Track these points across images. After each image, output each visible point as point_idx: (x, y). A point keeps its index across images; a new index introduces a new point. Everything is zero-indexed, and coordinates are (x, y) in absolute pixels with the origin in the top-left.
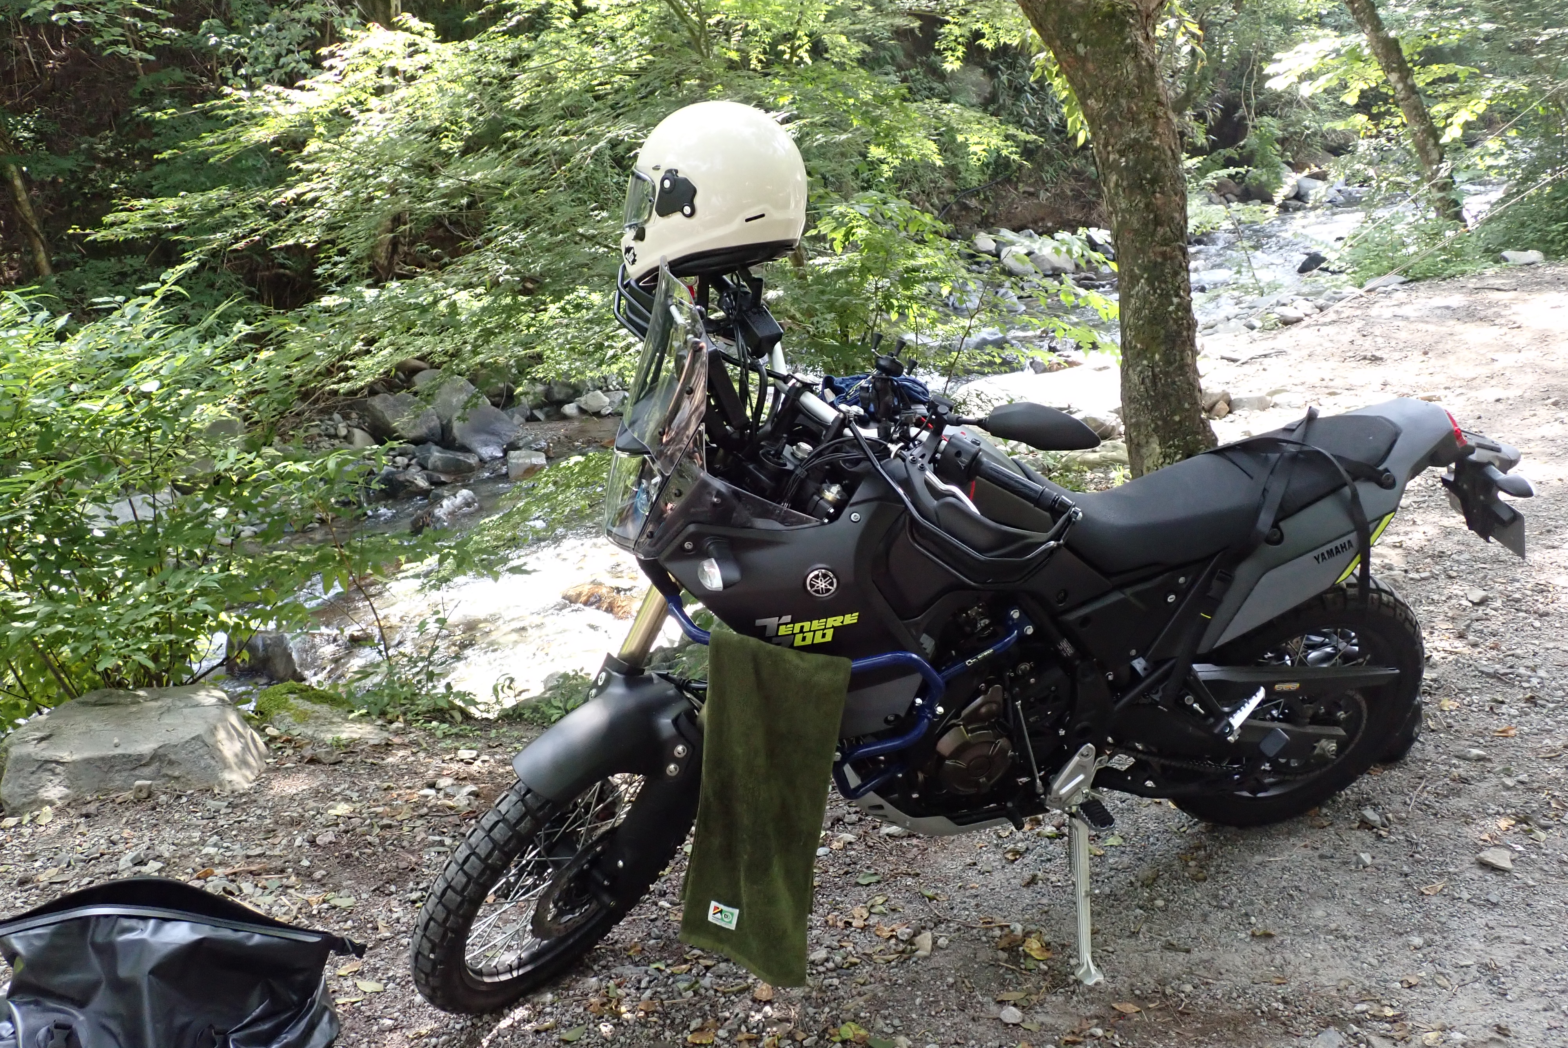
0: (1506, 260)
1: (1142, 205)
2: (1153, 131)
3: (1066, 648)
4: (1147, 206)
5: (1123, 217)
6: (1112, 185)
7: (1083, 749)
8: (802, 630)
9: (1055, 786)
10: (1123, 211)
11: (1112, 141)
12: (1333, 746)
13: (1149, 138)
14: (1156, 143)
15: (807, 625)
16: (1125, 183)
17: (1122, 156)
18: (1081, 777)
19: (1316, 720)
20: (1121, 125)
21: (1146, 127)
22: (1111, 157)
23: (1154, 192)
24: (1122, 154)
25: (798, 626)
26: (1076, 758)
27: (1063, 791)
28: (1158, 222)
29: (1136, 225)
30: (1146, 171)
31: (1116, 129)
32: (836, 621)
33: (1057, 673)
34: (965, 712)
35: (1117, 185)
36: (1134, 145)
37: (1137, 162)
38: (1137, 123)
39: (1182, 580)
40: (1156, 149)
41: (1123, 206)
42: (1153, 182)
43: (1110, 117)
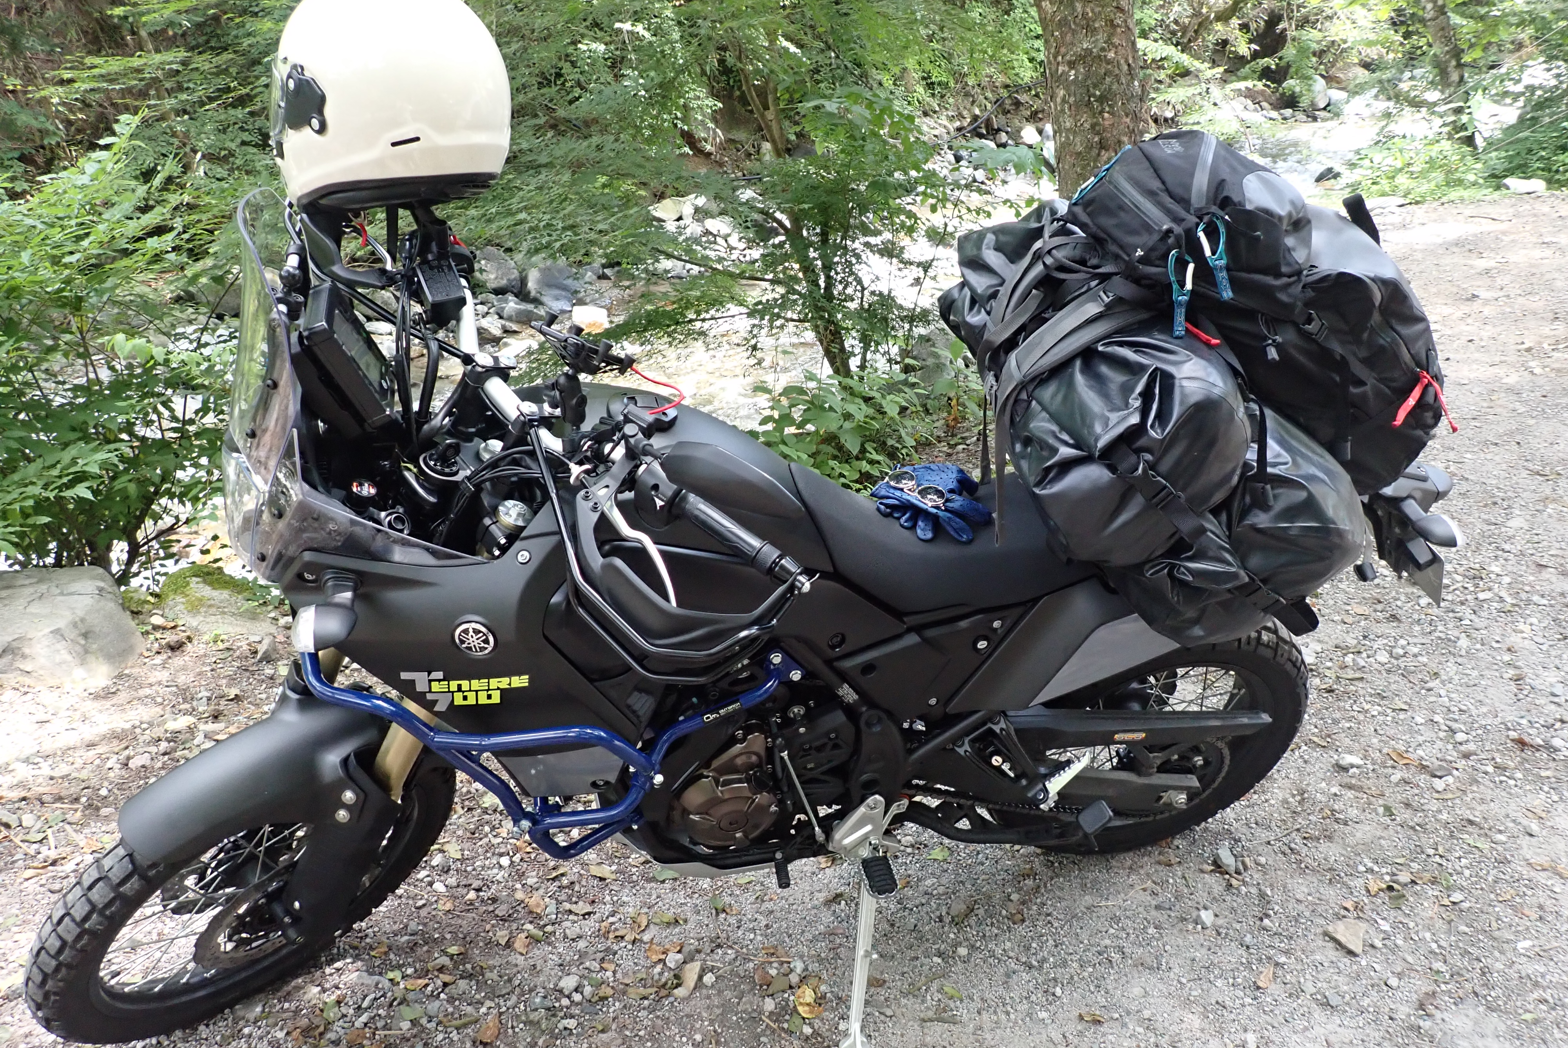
0: (1508, 188)
1: (1087, 126)
2: (1108, 41)
3: (848, 693)
4: (1093, 126)
5: (1067, 138)
6: (1059, 100)
7: (870, 800)
8: (459, 689)
9: (837, 836)
10: (1068, 130)
11: (1063, 50)
12: (1182, 798)
13: (1103, 49)
14: (1111, 55)
15: (465, 684)
16: (1072, 100)
17: (1071, 68)
18: (869, 828)
19: (1165, 768)
20: (1074, 32)
21: (1101, 37)
22: (1061, 69)
23: (1102, 112)
24: (1072, 65)
25: (454, 685)
26: (862, 810)
27: (846, 841)
28: (1103, 146)
29: (1079, 148)
30: (1095, 86)
31: (1069, 37)
32: (504, 683)
33: (839, 718)
34: (716, 764)
35: (1064, 101)
36: (1085, 57)
37: (1087, 77)
38: (1090, 29)
39: (996, 624)
40: (1109, 62)
41: (1068, 124)
42: (1101, 99)
43: (1063, 23)
